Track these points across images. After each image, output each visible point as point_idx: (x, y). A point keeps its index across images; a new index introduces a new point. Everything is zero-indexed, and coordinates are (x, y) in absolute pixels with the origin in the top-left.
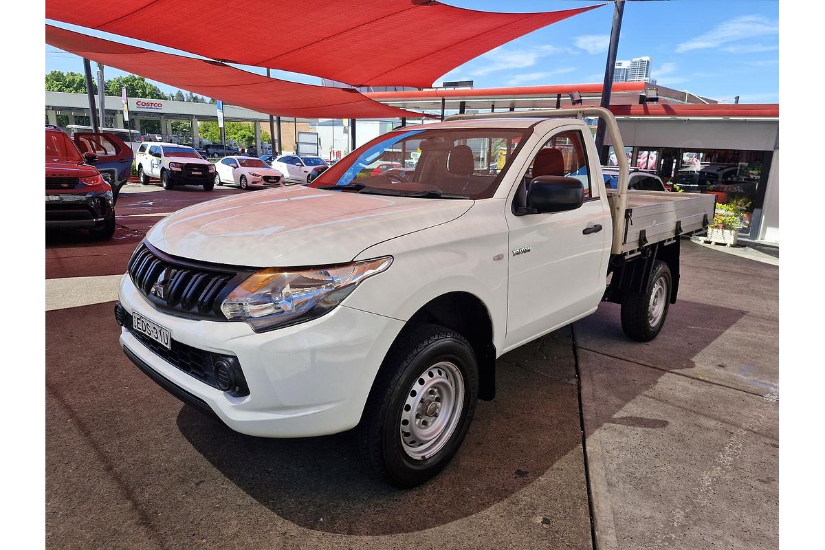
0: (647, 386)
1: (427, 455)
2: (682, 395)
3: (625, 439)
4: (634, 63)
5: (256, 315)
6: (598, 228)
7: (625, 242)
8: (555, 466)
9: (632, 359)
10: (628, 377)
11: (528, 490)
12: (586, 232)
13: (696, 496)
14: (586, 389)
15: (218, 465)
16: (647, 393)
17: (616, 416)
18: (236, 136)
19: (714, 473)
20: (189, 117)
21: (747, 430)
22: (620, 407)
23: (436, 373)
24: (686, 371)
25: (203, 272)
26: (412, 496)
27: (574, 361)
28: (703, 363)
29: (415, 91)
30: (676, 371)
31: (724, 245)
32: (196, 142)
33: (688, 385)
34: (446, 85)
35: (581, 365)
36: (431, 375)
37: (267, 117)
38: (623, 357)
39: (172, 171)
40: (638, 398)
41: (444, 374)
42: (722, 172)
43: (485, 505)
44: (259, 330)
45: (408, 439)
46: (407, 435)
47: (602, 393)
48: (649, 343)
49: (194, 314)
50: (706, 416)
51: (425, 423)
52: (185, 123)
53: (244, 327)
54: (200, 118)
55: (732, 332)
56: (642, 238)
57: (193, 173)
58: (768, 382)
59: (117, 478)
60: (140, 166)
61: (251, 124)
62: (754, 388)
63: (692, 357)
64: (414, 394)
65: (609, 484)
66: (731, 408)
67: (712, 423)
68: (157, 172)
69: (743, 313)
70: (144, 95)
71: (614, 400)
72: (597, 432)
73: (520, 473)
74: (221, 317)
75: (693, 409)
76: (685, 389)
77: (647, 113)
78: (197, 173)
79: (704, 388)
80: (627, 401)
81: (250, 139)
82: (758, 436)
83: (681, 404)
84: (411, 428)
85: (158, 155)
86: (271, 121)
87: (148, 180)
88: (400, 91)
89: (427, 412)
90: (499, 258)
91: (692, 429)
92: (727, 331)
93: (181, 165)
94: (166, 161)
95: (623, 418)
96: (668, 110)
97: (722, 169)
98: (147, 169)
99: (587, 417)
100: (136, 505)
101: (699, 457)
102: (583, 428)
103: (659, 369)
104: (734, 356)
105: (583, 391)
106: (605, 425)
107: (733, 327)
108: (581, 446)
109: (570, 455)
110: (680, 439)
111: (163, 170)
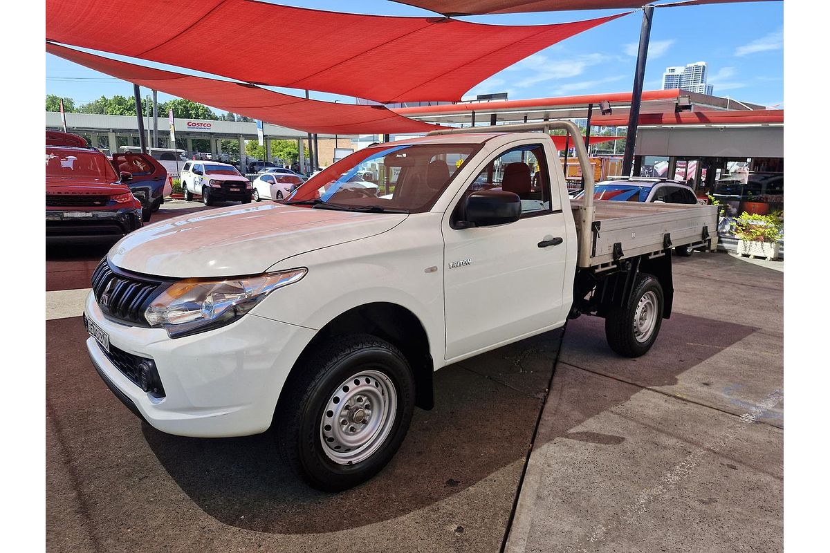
0: (617, 402)
1: (354, 460)
2: (650, 412)
3: (572, 454)
4: (689, 69)
5: (174, 322)
6: (557, 241)
7: (594, 254)
8: (490, 477)
9: (612, 375)
10: (600, 393)
11: (453, 499)
12: (542, 245)
13: (625, 513)
14: (552, 402)
15: (165, 463)
16: (613, 409)
17: (572, 431)
18: (282, 153)
19: (654, 492)
20: (236, 136)
21: (708, 449)
22: (579, 422)
23: (363, 381)
24: (665, 389)
25: (138, 281)
26: (336, 499)
27: (549, 375)
28: (687, 382)
29: (449, 105)
30: (654, 388)
31: (764, 258)
32: (243, 160)
33: (662, 402)
34: (480, 98)
35: (556, 379)
36: (357, 383)
37: (306, 134)
38: (603, 372)
39: (212, 188)
40: (602, 414)
41: (373, 382)
42: (767, 181)
43: (405, 511)
44: (174, 336)
45: (333, 444)
46: (331, 440)
47: (565, 408)
48: (637, 359)
49: (126, 320)
50: (668, 434)
51: (352, 429)
52: (235, 141)
53: (163, 333)
54: (247, 136)
55: (735, 349)
56: (617, 251)
57: (231, 190)
58: (751, 402)
59: (72, 471)
60: (185, 183)
61: (296, 141)
62: (733, 407)
63: (678, 373)
64: (337, 400)
65: (539, 497)
66: (700, 427)
67: (671, 442)
68: (199, 189)
69: (753, 330)
70: (197, 116)
71: (577, 414)
72: (545, 447)
73: (451, 483)
74: (145, 324)
75: (659, 427)
76: (657, 406)
77: (679, 121)
78: (235, 190)
79: (678, 406)
80: (589, 416)
81: (296, 156)
82: (716, 456)
83: (646, 421)
84: (334, 433)
85: (200, 173)
86: (310, 138)
87: (191, 197)
88: (434, 106)
89: (354, 419)
90: (432, 270)
91: (648, 447)
92: (728, 348)
93: (221, 183)
94: (207, 179)
95: (578, 433)
96: (702, 118)
97: (766, 178)
98: (190, 187)
99: (541, 430)
100: (80, 495)
101: (644, 475)
102: (532, 442)
103: (636, 386)
104: (724, 375)
105: (547, 406)
106: (557, 439)
107: (736, 345)
108: (524, 460)
109: (509, 468)
110: (632, 456)
111: (204, 187)
